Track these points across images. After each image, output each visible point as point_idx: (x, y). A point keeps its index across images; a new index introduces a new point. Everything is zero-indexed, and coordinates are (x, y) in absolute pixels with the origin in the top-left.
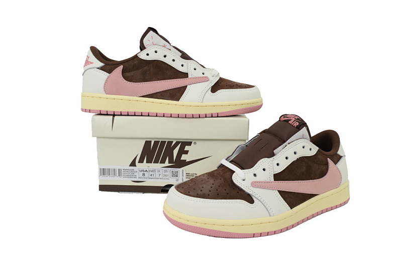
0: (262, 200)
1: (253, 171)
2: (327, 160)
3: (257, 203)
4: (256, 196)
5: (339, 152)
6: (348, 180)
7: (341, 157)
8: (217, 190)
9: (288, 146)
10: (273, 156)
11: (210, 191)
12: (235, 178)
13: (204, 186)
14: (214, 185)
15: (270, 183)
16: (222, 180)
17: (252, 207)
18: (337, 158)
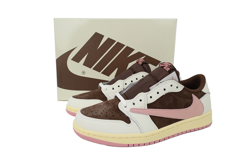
0: (136, 122)
1: (133, 101)
2: (192, 96)
3: (133, 123)
4: (133, 119)
5: (204, 90)
6: (211, 110)
7: (204, 94)
8: (107, 113)
9: (160, 84)
10: (148, 91)
11: (102, 113)
12: (120, 106)
13: (99, 110)
14: (105, 110)
15: (144, 110)
16: (112, 106)
17: (129, 126)
18: (201, 95)
